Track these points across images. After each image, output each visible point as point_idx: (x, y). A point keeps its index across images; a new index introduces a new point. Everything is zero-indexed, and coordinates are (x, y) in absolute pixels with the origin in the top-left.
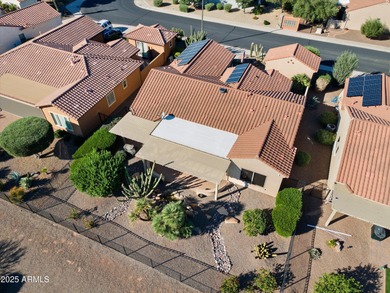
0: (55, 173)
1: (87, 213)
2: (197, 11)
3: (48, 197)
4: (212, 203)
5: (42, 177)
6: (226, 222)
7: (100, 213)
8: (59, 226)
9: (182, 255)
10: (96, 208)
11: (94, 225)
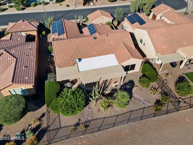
0: (40, 119)
1: (78, 124)
2: (27, 8)
3: (48, 132)
4: (122, 86)
5: (34, 126)
6: (134, 89)
7: (83, 120)
8: (70, 139)
9: (132, 111)
10: (80, 120)
11: (87, 127)
